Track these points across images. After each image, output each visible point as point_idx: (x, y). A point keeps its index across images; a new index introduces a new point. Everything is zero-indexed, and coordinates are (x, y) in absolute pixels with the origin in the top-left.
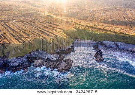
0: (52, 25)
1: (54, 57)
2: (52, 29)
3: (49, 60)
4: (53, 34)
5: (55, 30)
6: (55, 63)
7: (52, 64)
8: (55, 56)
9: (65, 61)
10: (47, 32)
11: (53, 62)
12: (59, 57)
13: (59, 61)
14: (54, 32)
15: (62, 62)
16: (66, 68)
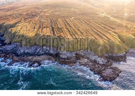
0: (107, 27)
1: (101, 61)
2: (106, 31)
3: (95, 62)
4: (106, 37)
5: (110, 33)
6: (101, 67)
7: (98, 67)
8: (102, 59)
9: (112, 68)
10: (100, 34)
11: (99, 65)
12: (106, 63)
13: (105, 66)
14: (108, 35)
15: (108, 68)
16: (112, 76)
